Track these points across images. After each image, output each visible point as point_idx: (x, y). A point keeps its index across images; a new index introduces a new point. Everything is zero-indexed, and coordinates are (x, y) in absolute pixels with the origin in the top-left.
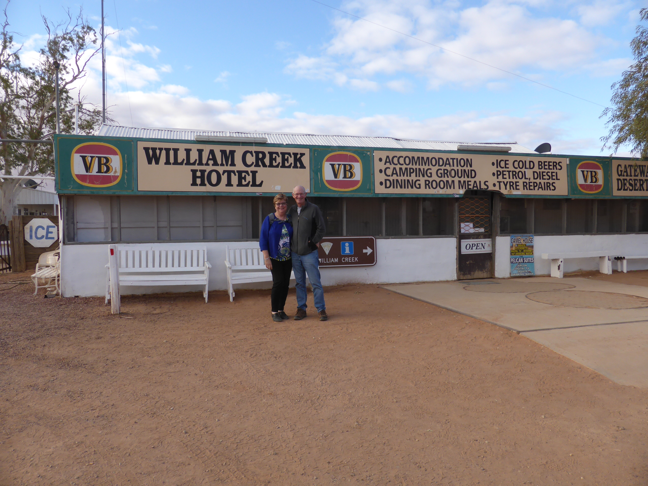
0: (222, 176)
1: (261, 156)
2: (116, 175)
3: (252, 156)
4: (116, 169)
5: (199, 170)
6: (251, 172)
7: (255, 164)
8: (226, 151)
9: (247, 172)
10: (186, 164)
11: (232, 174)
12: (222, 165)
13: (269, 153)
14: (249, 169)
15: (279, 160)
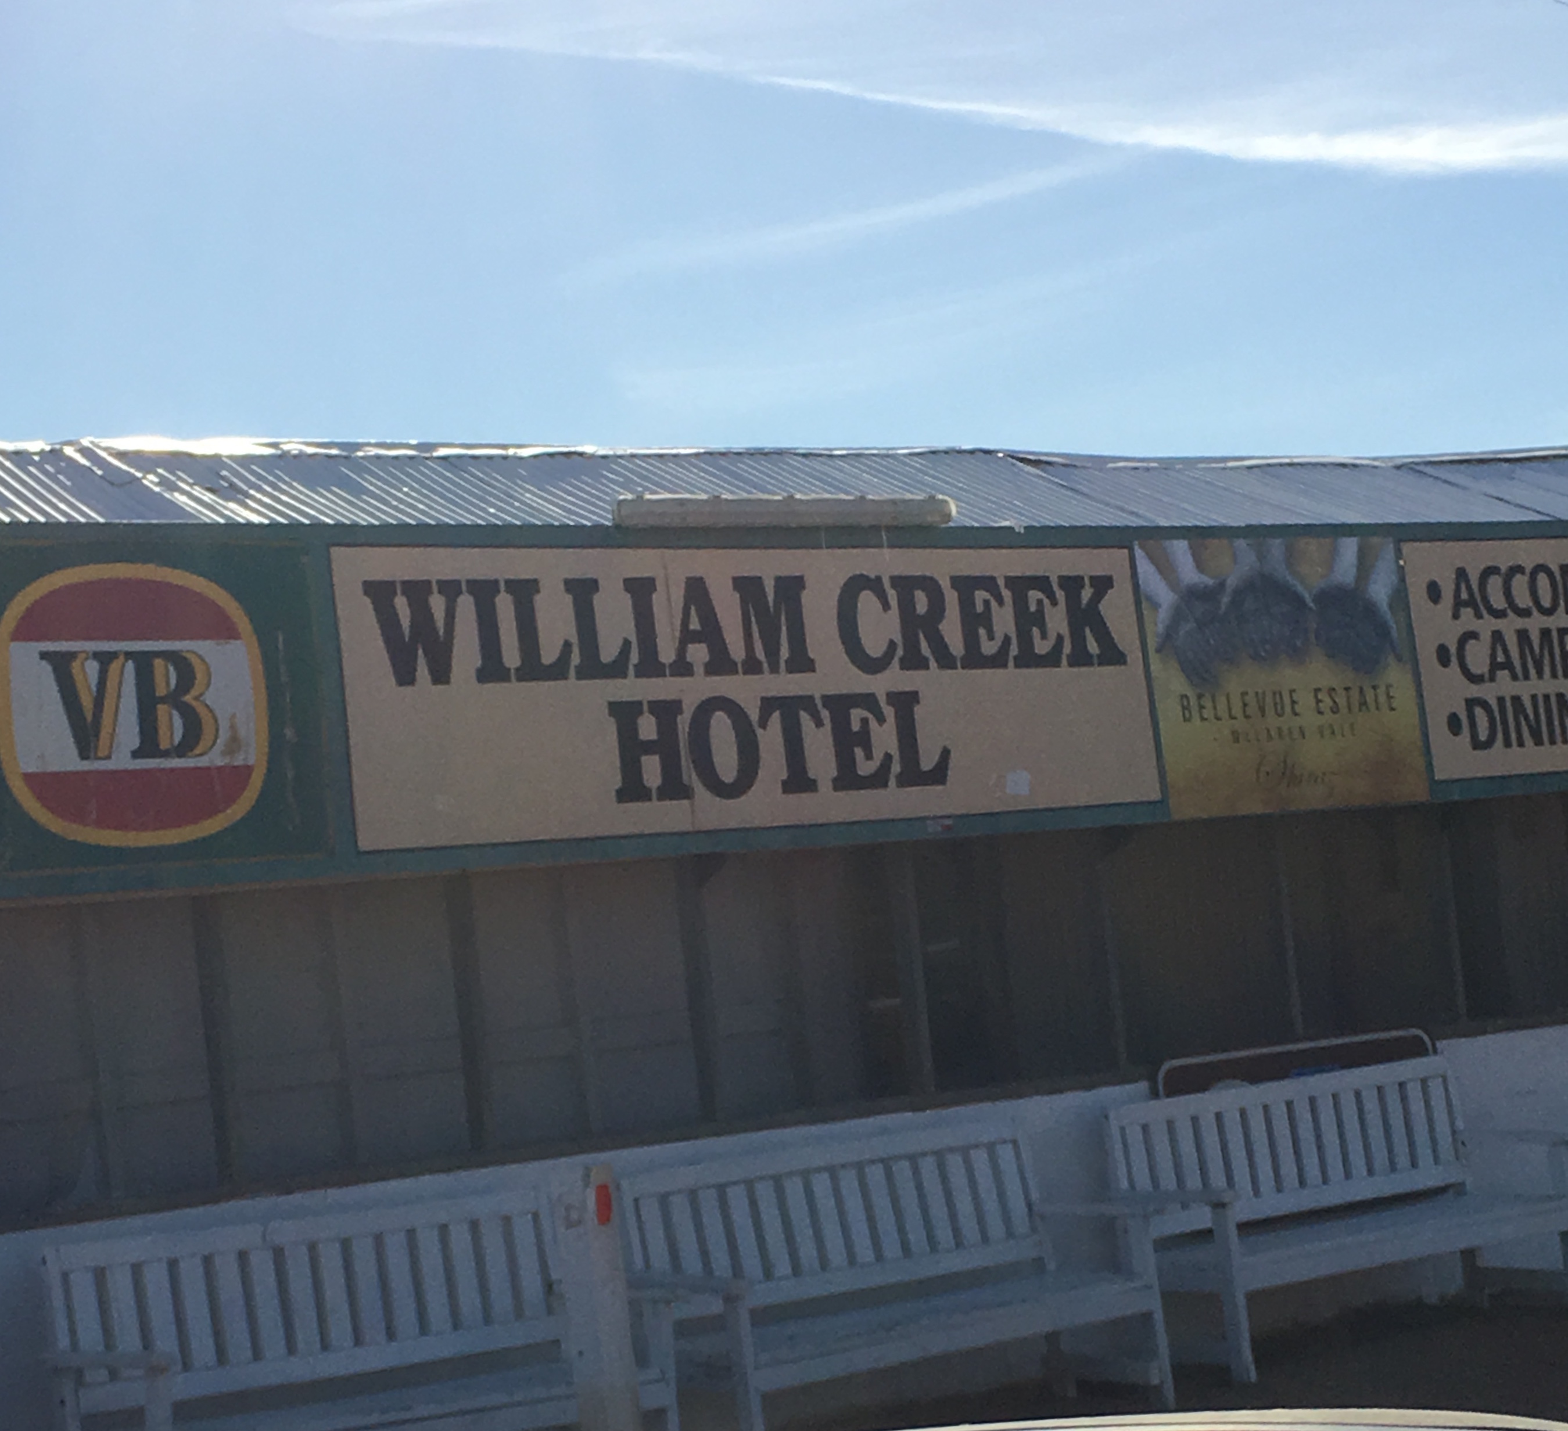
0: (759, 732)
1: (921, 603)
2: (239, 761)
3: (886, 606)
4: (233, 727)
5: (645, 707)
6: (893, 698)
7: (900, 652)
8: (757, 581)
9: (868, 701)
10: (582, 674)
11: (804, 717)
12: (752, 666)
13: (957, 582)
14: (879, 685)
15: (1004, 619)
